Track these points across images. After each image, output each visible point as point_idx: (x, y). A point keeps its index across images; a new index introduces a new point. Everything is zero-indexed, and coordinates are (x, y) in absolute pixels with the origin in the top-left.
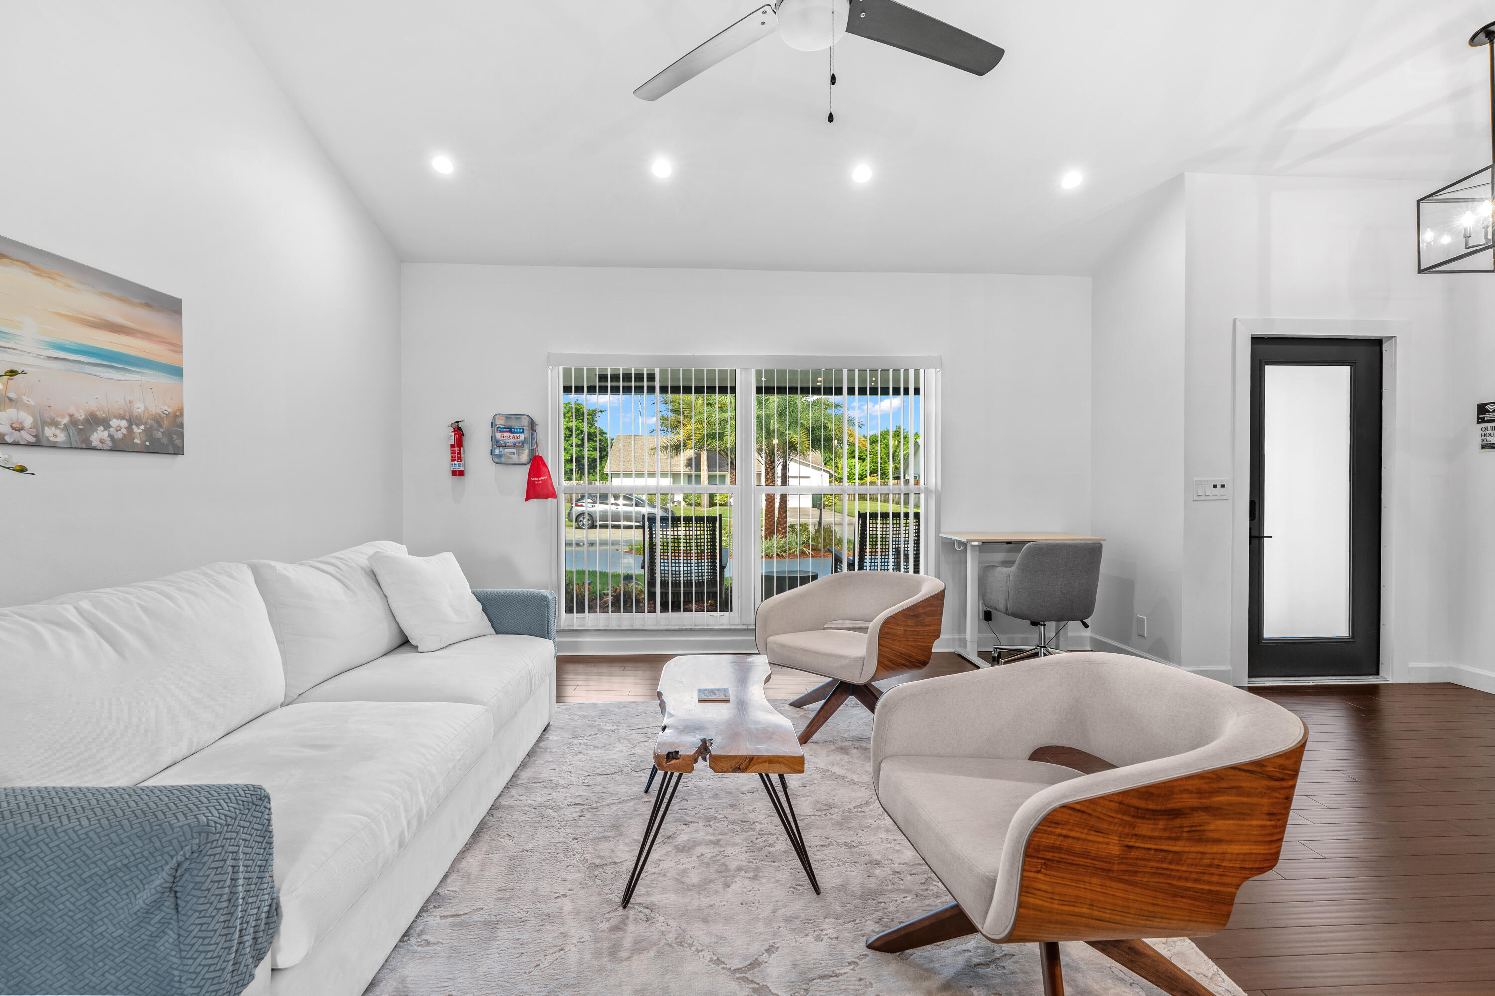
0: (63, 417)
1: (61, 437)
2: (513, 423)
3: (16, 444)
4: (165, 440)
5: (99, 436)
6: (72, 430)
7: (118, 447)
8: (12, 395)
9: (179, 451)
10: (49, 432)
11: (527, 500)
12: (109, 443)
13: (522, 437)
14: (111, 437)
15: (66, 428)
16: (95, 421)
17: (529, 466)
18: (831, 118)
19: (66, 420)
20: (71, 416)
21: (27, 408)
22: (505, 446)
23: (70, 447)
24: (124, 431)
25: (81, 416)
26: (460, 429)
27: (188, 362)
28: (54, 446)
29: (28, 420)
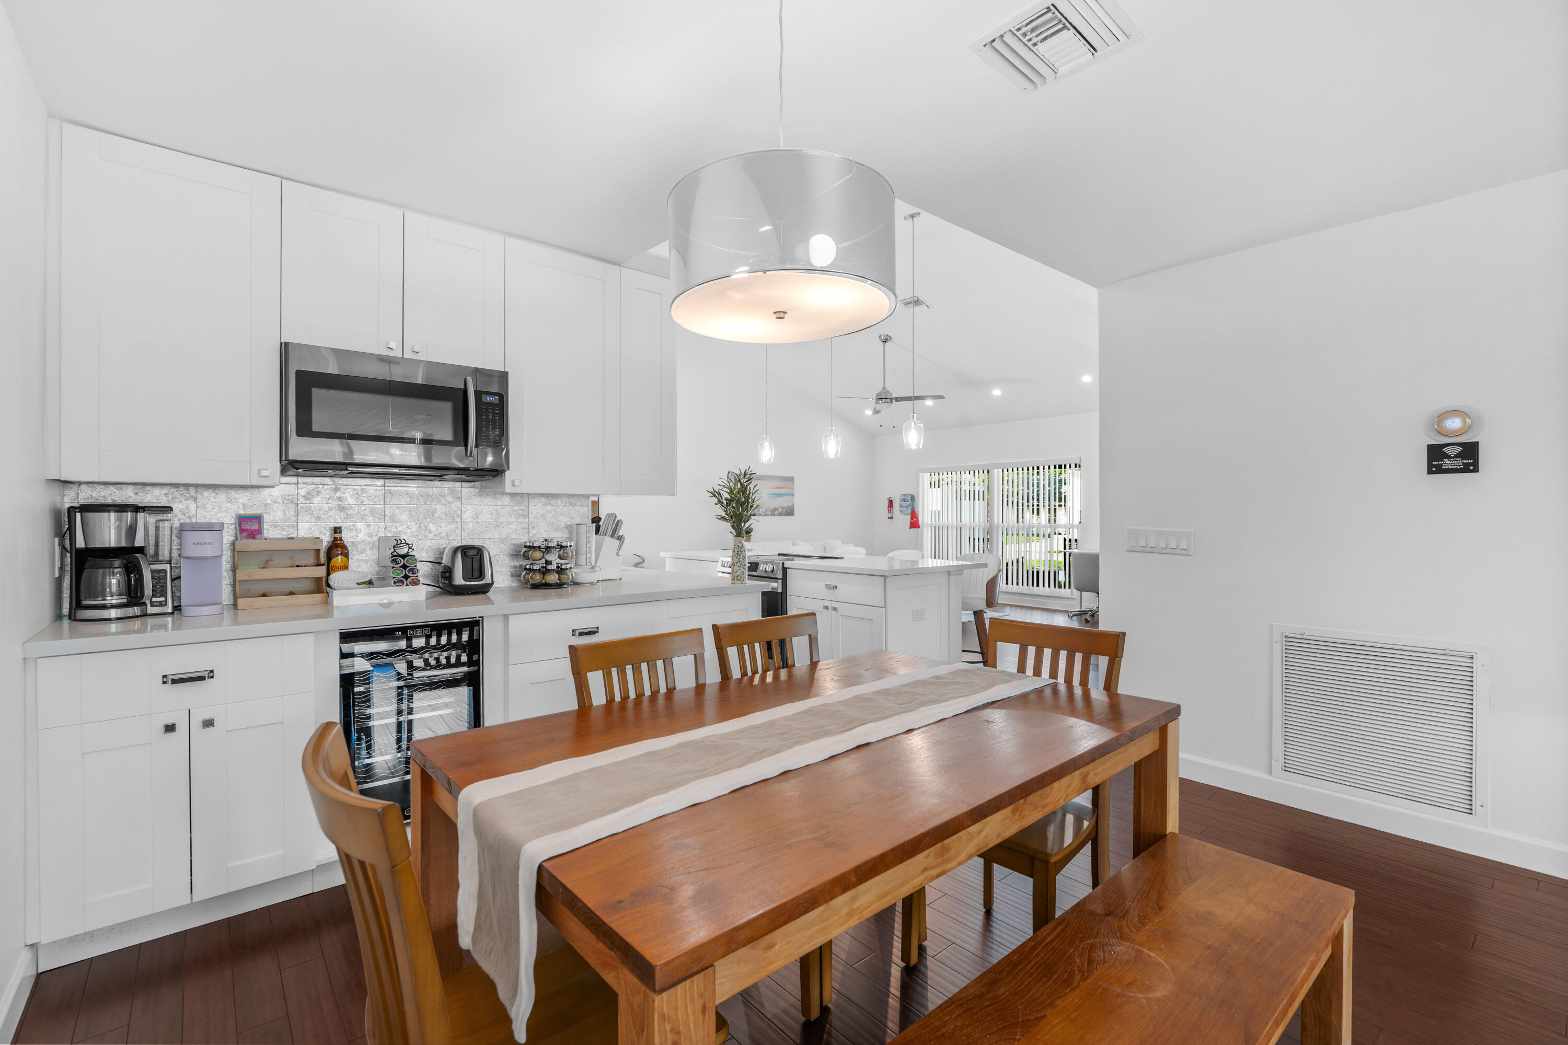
2: (905, 498)
4: (790, 512)
5: (776, 512)
7: (780, 514)
9: (793, 515)
11: (910, 528)
13: (908, 503)
15: (770, 512)
16: (776, 509)
17: (910, 515)
18: (894, 427)
19: (770, 510)
22: (903, 507)
23: (771, 515)
24: (782, 511)
25: (773, 509)
26: (891, 501)
27: (796, 492)
28: (768, 515)
29: (764, 510)
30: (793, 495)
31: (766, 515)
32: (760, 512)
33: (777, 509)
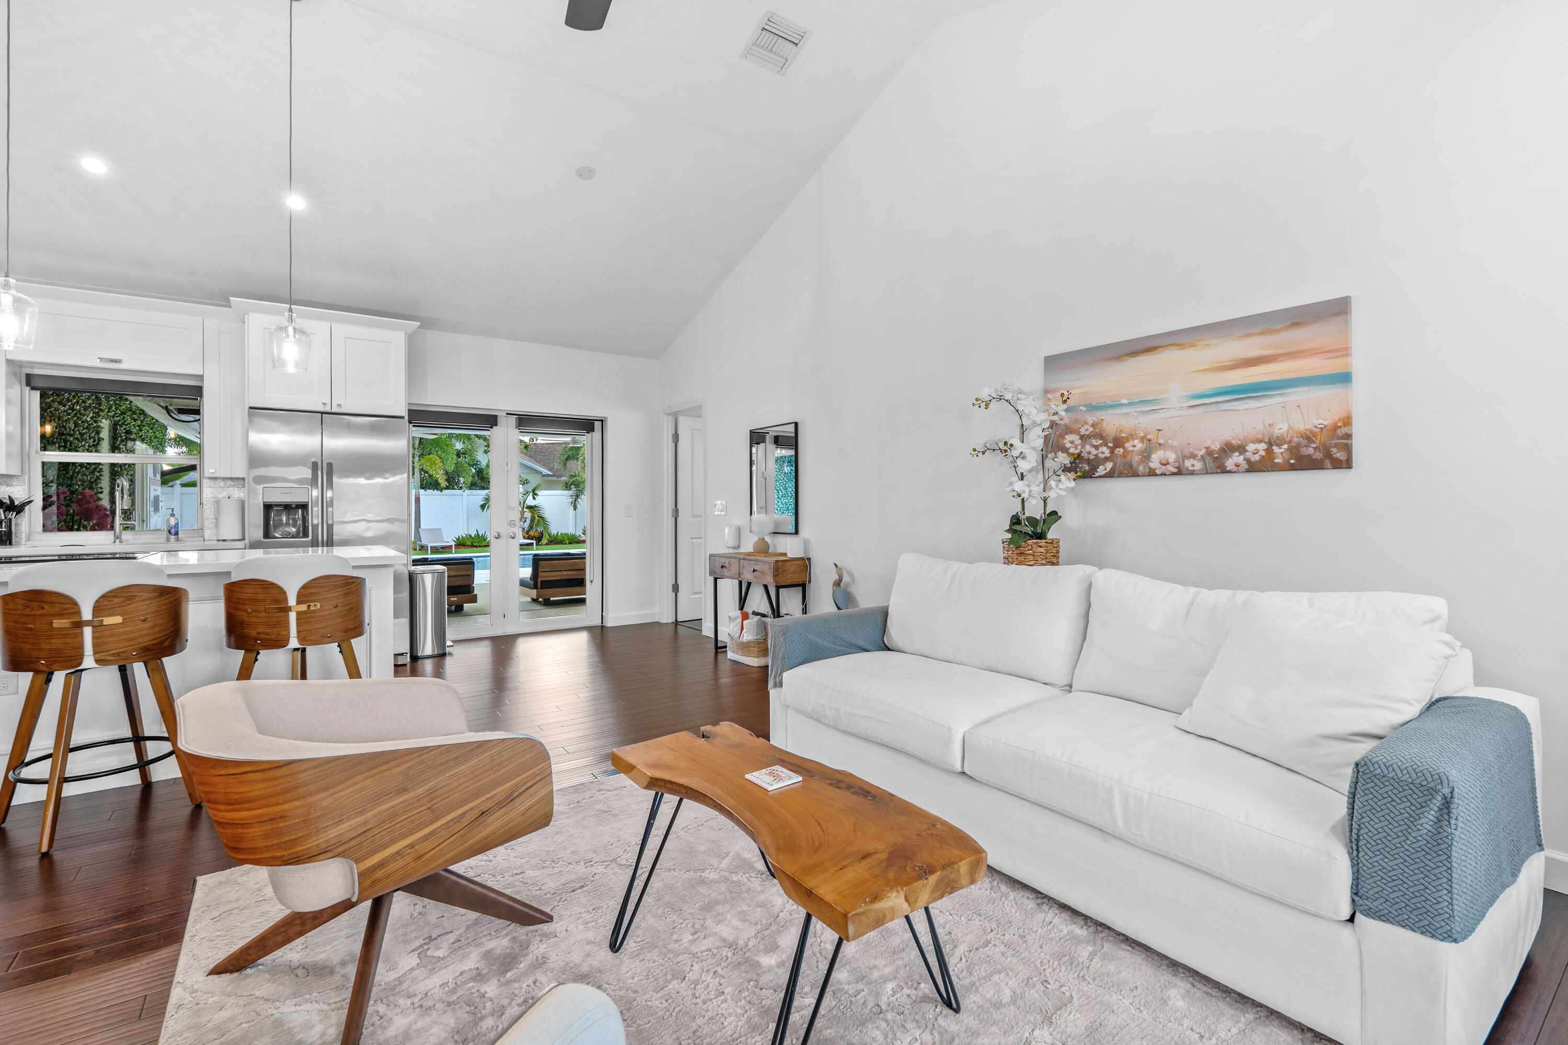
0: (1200, 450)
1: (1198, 466)
3: (1164, 474)
4: (1318, 455)
5: (1232, 461)
6: (1208, 460)
7: (1253, 468)
8: (1161, 441)
9: (1347, 464)
10: (1188, 463)
12: (1245, 465)
14: (1248, 461)
15: (1202, 459)
16: (1229, 449)
19: (1203, 452)
20: (1207, 448)
21: (1172, 448)
23: (1206, 472)
24: (1263, 453)
25: (1216, 446)
28: (1193, 473)
29: (1172, 457)
30: (1345, 378)
31: (1179, 472)
32: (1152, 465)
33: (1241, 449)
